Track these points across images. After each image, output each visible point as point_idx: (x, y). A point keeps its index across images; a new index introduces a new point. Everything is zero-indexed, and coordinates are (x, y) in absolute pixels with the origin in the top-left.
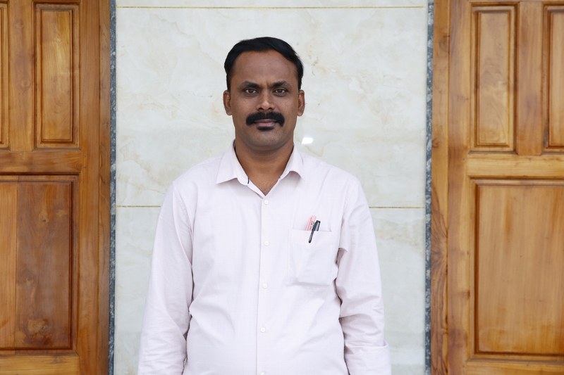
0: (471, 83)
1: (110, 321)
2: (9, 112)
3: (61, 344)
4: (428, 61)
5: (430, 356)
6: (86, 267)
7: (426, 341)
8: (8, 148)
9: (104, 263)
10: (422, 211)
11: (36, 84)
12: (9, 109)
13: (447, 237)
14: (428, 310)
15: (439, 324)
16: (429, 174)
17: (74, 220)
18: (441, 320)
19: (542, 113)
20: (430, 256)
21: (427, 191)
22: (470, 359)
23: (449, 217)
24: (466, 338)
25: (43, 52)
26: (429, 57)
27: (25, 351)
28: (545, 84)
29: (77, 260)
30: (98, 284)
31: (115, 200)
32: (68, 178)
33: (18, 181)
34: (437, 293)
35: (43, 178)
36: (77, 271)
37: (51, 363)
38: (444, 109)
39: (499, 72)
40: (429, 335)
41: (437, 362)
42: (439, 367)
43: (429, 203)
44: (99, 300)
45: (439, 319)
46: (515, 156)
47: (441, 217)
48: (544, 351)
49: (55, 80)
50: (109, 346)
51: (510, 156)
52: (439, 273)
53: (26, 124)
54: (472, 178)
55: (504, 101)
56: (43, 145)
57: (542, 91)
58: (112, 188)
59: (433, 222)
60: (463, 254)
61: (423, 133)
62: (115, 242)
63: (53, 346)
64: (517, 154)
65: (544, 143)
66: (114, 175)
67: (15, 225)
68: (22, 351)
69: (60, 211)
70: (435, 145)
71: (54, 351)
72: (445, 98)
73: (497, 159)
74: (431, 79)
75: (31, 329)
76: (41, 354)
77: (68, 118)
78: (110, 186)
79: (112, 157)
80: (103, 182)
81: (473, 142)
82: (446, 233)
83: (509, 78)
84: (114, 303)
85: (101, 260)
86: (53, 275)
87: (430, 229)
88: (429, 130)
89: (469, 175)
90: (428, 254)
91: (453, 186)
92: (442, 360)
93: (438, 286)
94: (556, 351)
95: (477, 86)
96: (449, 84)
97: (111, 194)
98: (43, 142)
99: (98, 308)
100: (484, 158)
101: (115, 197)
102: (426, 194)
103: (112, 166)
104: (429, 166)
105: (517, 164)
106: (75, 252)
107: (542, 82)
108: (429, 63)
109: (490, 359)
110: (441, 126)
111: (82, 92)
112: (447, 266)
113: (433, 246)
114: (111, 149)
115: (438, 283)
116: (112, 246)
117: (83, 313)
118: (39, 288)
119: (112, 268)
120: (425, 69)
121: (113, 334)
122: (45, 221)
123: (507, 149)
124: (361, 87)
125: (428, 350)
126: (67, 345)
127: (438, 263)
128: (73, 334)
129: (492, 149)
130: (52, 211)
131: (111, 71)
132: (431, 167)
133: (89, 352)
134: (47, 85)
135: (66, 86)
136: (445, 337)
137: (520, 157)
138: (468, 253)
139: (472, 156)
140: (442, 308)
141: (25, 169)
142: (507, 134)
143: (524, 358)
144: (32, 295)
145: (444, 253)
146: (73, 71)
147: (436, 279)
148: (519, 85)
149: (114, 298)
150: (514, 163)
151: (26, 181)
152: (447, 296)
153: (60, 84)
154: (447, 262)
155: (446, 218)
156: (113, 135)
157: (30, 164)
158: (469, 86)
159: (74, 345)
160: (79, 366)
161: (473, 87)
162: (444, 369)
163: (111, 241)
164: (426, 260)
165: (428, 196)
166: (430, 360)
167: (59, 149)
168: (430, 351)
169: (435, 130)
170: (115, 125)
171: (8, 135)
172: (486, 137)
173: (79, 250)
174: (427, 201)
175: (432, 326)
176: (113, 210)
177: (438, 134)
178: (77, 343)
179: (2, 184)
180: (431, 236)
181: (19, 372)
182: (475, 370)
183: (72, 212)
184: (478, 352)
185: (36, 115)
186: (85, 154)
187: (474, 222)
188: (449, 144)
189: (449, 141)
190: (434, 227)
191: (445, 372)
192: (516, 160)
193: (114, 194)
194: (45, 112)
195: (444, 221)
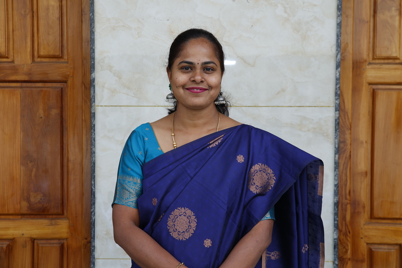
0: (370, 9)
1: (91, 194)
2: (13, 34)
3: (56, 211)
5: (338, 221)
6: (73, 153)
7: (335, 209)
9: (87, 150)
10: (332, 109)
11: (33, 12)
12: (13, 31)
13: (351, 130)
14: (335, 185)
15: (344, 197)
16: (338, 80)
17: (64, 117)
18: (346, 194)
20: (339, 144)
21: (336, 93)
22: (367, 223)
23: (352, 115)
24: (364, 207)
27: (29, 216)
29: (67, 148)
30: (82, 165)
31: (94, 101)
32: (59, 85)
33: (21, 87)
34: (342, 173)
35: (40, 85)
36: (66, 156)
37: (48, 225)
38: (350, 29)
39: (393, 0)
40: (337, 204)
41: (342, 226)
42: (344, 229)
43: (338, 103)
44: (84, 178)
45: (344, 193)
47: (346, 115)
49: (48, 9)
50: (91, 213)
52: (344, 158)
53: (26, 43)
54: (370, 84)
55: (397, 23)
56: (39, 60)
58: (92, 92)
59: (340, 118)
60: (362, 143)
61: (334, 48)
62: (95, 134)
63: (50, 213)
66: (94, 82)
67: (19, 121)
68: (26, 216)
69: (53, 110)
70: (343, 58)
71: (51, 216)
72: (350, 21)
73: (390, 69)
74: (341, 5)
75: (32, 200)
76: (40, 218)
77: (58, 39)
78: (90, 90)
79: (92, 68)
80: (86, 88)
81: (371, 56)
82: (350, 127)
83: (400, 5)
84: (95, 180)
85: (84, 147)
86: (49, 158)
87: (338, 123)
88: (340, 46)
89: (368, 81)
90: (336, 142)
91: (356, 90)
92: (346, 224)
93: (343, 167)
95: (375, 12)
96: (354, 9)
97: (91, 96)
98: (39, 57)
99: (82, 184)
100: (380, 68)
101: (94, 99)
102: (336, 96)
103: (92, 74)
104: (338, 74)
106: (65, 142)
109: (382, 223)
110: (347, 43)
111: (68, 18)
112: (350, 152)
113: (340, 137)
114: (91, 61)
115: (344, 165)
116: (93, 136)
117: (72, 188)
118: (38, 169)
119: (92, 153)
121: (94, 204)
122: (42, 118)
123: (398, 61)
124: (285, 12)
125: (336, 217)
126: (60, 211)
127: (344, 149)
128: (64, 204)
129: (386, 61)
130: (47, 110)
131: (90, 0)
132: (340, 75)
133: (76, 217)
134: (42, 13)
135: (56, 14)
136: (349, 207)
138: (366, 142)
139: (370, 66)
140: (346, 184)
141: (26, 78)
144: (33, 173)
145: (348, 142)
146: (61, 2)
147: (342, 162)
149: (95, 176)
151: (27, 87)
152: (350, 175)
153: (51, 12)
154: (350, 149)
155: (350, 115)
156: (93, 50)
157: (30, 74)
158: (368, 12)
159: (65, 211)
160: (70, 227)
161: (372, 13)
162: (347, 231)
163: (92, 133)
164: (335, 147)
165: (337, 97)
166: (337, 224)
167: (52, 62)
168: (338, 217)
169: (343, 46)
170: (94, 43)
171: (12, 51)
172: (381, 52)
173: (68, 140)
174: (337, 102)
175: (339, 199)
176: (93, 108)
177: (345, 49)
178: (67, 211)
179: (8, 89)
180: (338, 128)
181: (24, 232)
182: (371, 232)
183: (62, 111)
184: (373, 217)
185: (33, 36)
186: (72, 66)
187: (371, 118)
188: (353, 58)
189: (353, 55)
190: (341, 122)
191: (348, 233)
193: (94, 96)
194: (40, 34)
195: (348, 118)
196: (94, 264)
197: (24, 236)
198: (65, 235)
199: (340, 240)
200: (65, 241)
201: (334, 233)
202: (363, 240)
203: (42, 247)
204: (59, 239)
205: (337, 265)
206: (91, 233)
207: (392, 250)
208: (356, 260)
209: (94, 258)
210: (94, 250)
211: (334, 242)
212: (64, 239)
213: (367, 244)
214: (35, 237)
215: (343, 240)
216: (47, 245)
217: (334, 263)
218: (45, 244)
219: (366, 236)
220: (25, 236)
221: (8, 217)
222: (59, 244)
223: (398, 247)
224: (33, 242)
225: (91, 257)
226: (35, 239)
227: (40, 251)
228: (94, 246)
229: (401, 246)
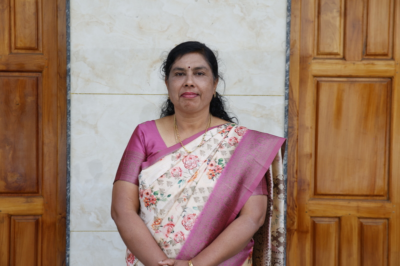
0: (315, 11)
1: (67, 173)
3: (31, 190)
5: (286, 196)
6: (48, 136)
9: (62, 134)
10: (283, 98)
11: (10, 7)
13: (298, 116)
14: (285, 165)
15: (292, 175)
16: (287, 73)
17: (39, 104)
18: (293, 173)
19: (363, 32)
20: (288, 129)
21: (286, 84)
22: (311, 199)
23: (300, 104)
24: (309, 185)
27: (6, 195)
28: (365, 12)
29: (41, 132)
30: (57, 148)
31: (70, 89)
32: (34, 74)
34: (290, 154)
35: (17, 74)
36: (41, 139)
37: (25, 203)
38: (297, 28)
39: (334, 3)
40: (286, 182)
41: (290, 201)
42: (291, 204)
43: (288, 92)
44: (58, 159)
45: (291, 172)
46: (344, 61)
47: (294, 103)
48: (360, 193)
49: (24, 5)
50: (67, 190)
51: (341, 61)
52: (292, 141)
53: (4, 36)
54: (315, 76)
55: (338, 24)
56: (16, 51)
57: (363, 17)
58: (68, 81)
59: (289, 106)
60: (308, 128)
61: (284, 45)
62: (70, 119)
63: (26, 191)
64: (345, 60)
65: (363, 53)
66: (69, 72)
68: (3, 195)
69: (29, 97)
70: (291, 53)
71: (26, 195)
72: (298, 20)
73: (331, 64)
74: (290, 6)
75: (10, 179)
76: (17, 196)
77: (34, 32)
78: (65, 79)
79: (68, 59)
80: (61, 77)
81: (315, 52)
82: (297, 113)
83: (341, 8)
84: (70, 161)
85: (59, 131)
86: (25, 142)
87: (288, 110)
88: (288, 42)
89: (313, 74)
90: (286, 127)
91: (302, 81)
92: (293, 199)
94: (368, 193)
95: (319, 13)
96: (301, 10)
97: (67, 85)
98: (16, 48)
99: (57, 165)
100: (323, 63)
101: (70, 87)
102: (285, 86)
103: (68, 65)
104: (288, 67)
105: (346, 67)
106: (40, 126)
107: (363, 10)
109: (324, 199)
110: (295, 40)
111: (43, 14)
112: (297, 136)
113: (289, 122)
114: (67, 53)
115: (292, 147)
116: (68, 121)
117: (46, 169)
118: (15, 151)
119: (67, 136)
121: (69, 182)
122: (18, 104)
123: (338, 57)
124: (242, 12)
126: (35, 190)
127: (292, 134)
128: (39, 183)
129: (329, 57)
130: (23, 97)
132: (289, 68)
133: (50, 195)
134: (18, 9)
135: (32, 9)
136: (295, 184)
137: (347, 62)
138: (311, 127)
139: (315, 61)
140: (294, 165)
141: (4, 68)
142: (338, 46)
143: (347, 198)
144: (10, 155)
145: (296, 127)
147: (290, 145)
148: (348, 12)
149: (70, 157)
150: (343, 66)
151: (5, 76)
152: (297, 156)
153: (27, 7)
154: (298, 134)
155: (297, 103)
156: (68, 43)
157: (8, 64)
158: (314, 13)
159: (40, 190)
160: (44, 204)
161: (317, 14)
162: (294, 205)
163: (67, 117)
164: (285, 131)
165: (286, 87)
166: (286, 199)
167: (28, 54)
168: (286, 192)
169: (291, 42)
170: (70, 36)
172: (324, 48)
173: (43, 125)
174: (286, 91)
175: (288, 177)
176: (68, 96)
177: (293, 46)
178: (42, 190)
180: (288, 115)
181: (1, 209)
182: (314, 207)
183: (37, 99)
184: (316, 194)
185: (10, 29)
186: (47, 57)
187: (315, 107)
188: (300, 53)
189: (300, 50)
190: (290, 109)
191: (295, 208)
192: (344, 64)
193: (70, 85)
194: (17, 27)
195: (296, 106)
196: (69, 236)
198: (40, 212)
199: (288, 214)
200: (40, 218)
202: (307, 214)
203: (18, 223)
204: (34, 215)
206: (67, 208)
207: (332, 222)
208: (301, 232)
209: (69, 231)
210: (69, 224)
212: (38, 215)
213: (311, 217)
214: (12, 213)
215: (290, 213)
216: (23, 221)
218: (21, 220)
219: (310, 211)
220: (2, 212)
222: (34, 220)
223: (337, 220)
224: (10, 218)
225: (66, 230)
226: (11, 215)
227: (17, 226)
228: (69, 220)
229: (339, 218)
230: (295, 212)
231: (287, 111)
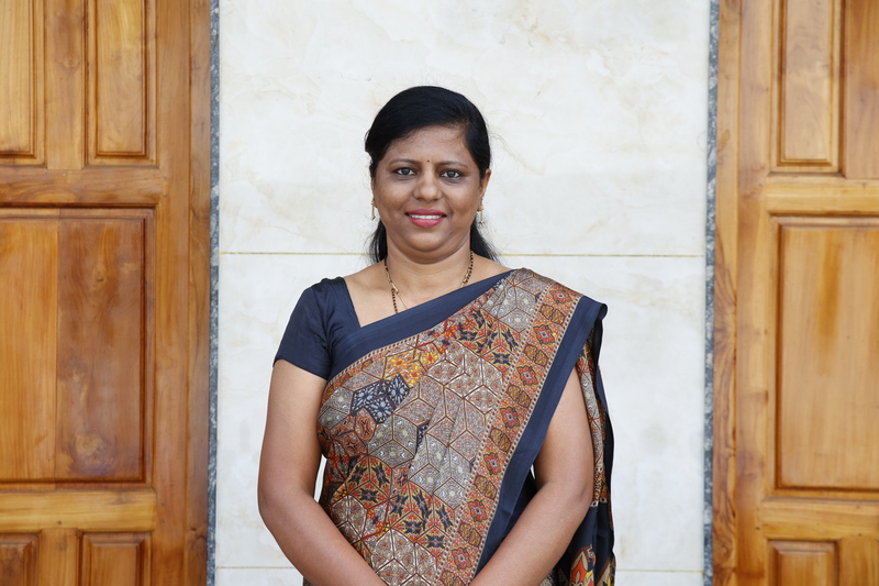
0: (772, 65)
1: (209, 433)
2: (45, 108)
3: (129, 475)
4: (711, 25)
5: (711, 488)
6: (167, 352)
7: (706, 464)
8: (44, 165)
9: (198, 345)
10: (702, 261)
11: (87, 65)
12: (45, 103)
13: (735, 305)
14: (709, 416)
15: (723, 442)
16: (711, 203)
17: (148, 279)
18: (726, 436)
20: (713, 333)
21: (708, 230)
22: (769, 498)
23: (739, 276)
24: (762, 465)
25: (99, 12)
26: (713, 17)
27: (72, 485)
29: (153, 343)
30: (188, 377)
31: (217, 243)
32: (138, 213)
33: (60, 218)
34: (719, 392)
35: (100, 212)
36: (152, 359)
37: (113, 504)
38: (733, 103)
39: (816, 47)
40: (709, 455)
41: (719, 501)
42: (722, 508)
43: (711, 249)
44: (190, 403)
45: (722, 434)
46: (842, 179)
47: (727, 274)
49: (118, 58)
50: (209, 473)
51: (833, 180)
52: (723, 362)
53: (72, 127)
54: (773, 214)
55: (825, 94)
56: (98, 161)
58: (213, 224)
59: (718, 276)
60: (758, 333)
61: (703, 139)
62: (217, 309)
63: (115, 477)
64: (844, 176)
66: (217, 203)
67: (55, 287)
68: (66, 485)
69: (126, 264)
70: (720, 160)
71: (117, 485)
72: (734, 86)
73: (811, 185)
74: (716, 53)
75: (81, 450)
76: (96, 490)
77: (139, 118)
78: (209, 223)
79: (215, 174)
81: (774, 158)
82: (734, 299)
83: (832, 57)
84: (216, 405)
85: (192, 341)
86: (117, 367)
87: (713, 290)
88: (712, 134)
89: (769, 209)
90: (709, 328)
91: (745, 225)
92: (726, 497)
93: (721, 381)
95: (782, 70)
96: (740, 64)
97: (212, 233)
98: (98, 155)
99: (188, 416)
100: (793, 183)
101: (218, 238)
102: (707, 234)
103: (214, 189)
104: (712, 191)
105: (845, 192)
106: (149, 329)
108: (713, 28)
109: (799, 498)
110: (728, 131)
111: (160, 77)
112: (735, 350)
113: (715, 318)
114: (212, 162)
115: (722, 376)
116: (214, 315)
117: (163, 425)
118: (93, 387)
119: (212, 350)
120: (707, 38)
121: (215, 453)
122: (102, 280)
123: (827, 169)
124: (606, 66)
125: (708, 479)
126: (137, 474)
127: (722, 345)
128: (147, 459)
129: (805, 169)
130: (113, 263)
131: (212, 38)
132: (715, 192)
133: (172, 486)
134: (104, 69)
135: (135, 68)
136: (732, 461)
137: (848, 182)
138: (766, 332)
139: (773, 179)
140: (728, 416)
141: (71, 199)
142: (827, 145)
143: (852, 495)
144: (83, 395)
145: (731, 330)
146: (146, 44)
147: (718, 371)
148: (849, 68)
149: (216, 397)
150: (839, 191)
151: (72, 218)
152: (735, 398)
153: (125, 64)
154: (735, 344)
155: (734, 275)
156: (215, 140)
157: (80, 191)
158: (769, 70)
159: (148, 475)
160: (156, 508)
161: (776, 71)
162: (730, 511)
163: (211, 307)
164: (706, 339)
165: (710, 237)
166: (711, 494)
167: (124, 166)
168: (711, 480)
169: (719, 135)
170: (218, 125)
171: (42, 144)
172: (794, 150)
173: (155, 326)
174: (709, 246)
175: (714, 443)
176: (214, 258)
177: (724, 144)
178: (152, 474)
179: (34, 221)
180: (713, 300)
181: (62, 517)
182: (775, 516)
183: (144, 268)
184: (780, 486)
185: (86, 113)
186: (166, 174)
187: (776, 284)
188: (738, 160)
189: (738, 154)
190: (717, 288)
191: (731, 517)
192: (842, 186)
193: (217, 233)
194: (102, 108)
195: (730, 281)
196: (213, 578)
197: (61, 526)
198: (147, 525)
199: (715, 531)
200: (147, 538)
201: (703, 513)
202: (759, 533)
203: (99, 549)
204: (135, 532)
205: (711, 578)
206: (208, 515)
207: (820, 554)
208: (747, 574)
209: (214, 566)
210: (213, 551)
211: (706, 530)
212: (144, 533)
213: (769, 540)
214: (85, 527)
215: (721, 530)
216: (110, 545)
217: (704, 574)
218: (106, 542)
219: (766, 525)
220: (63, 526)
221: (28, 486)
222: (135, 542)
223: (830, 548)
224: (81, 539)
225: (206, 565)
226: (84, 533)
227: (95, 557)
228: (214, 542)
229: (836, 544)
230: (732, 527)
231: (713, 293)
